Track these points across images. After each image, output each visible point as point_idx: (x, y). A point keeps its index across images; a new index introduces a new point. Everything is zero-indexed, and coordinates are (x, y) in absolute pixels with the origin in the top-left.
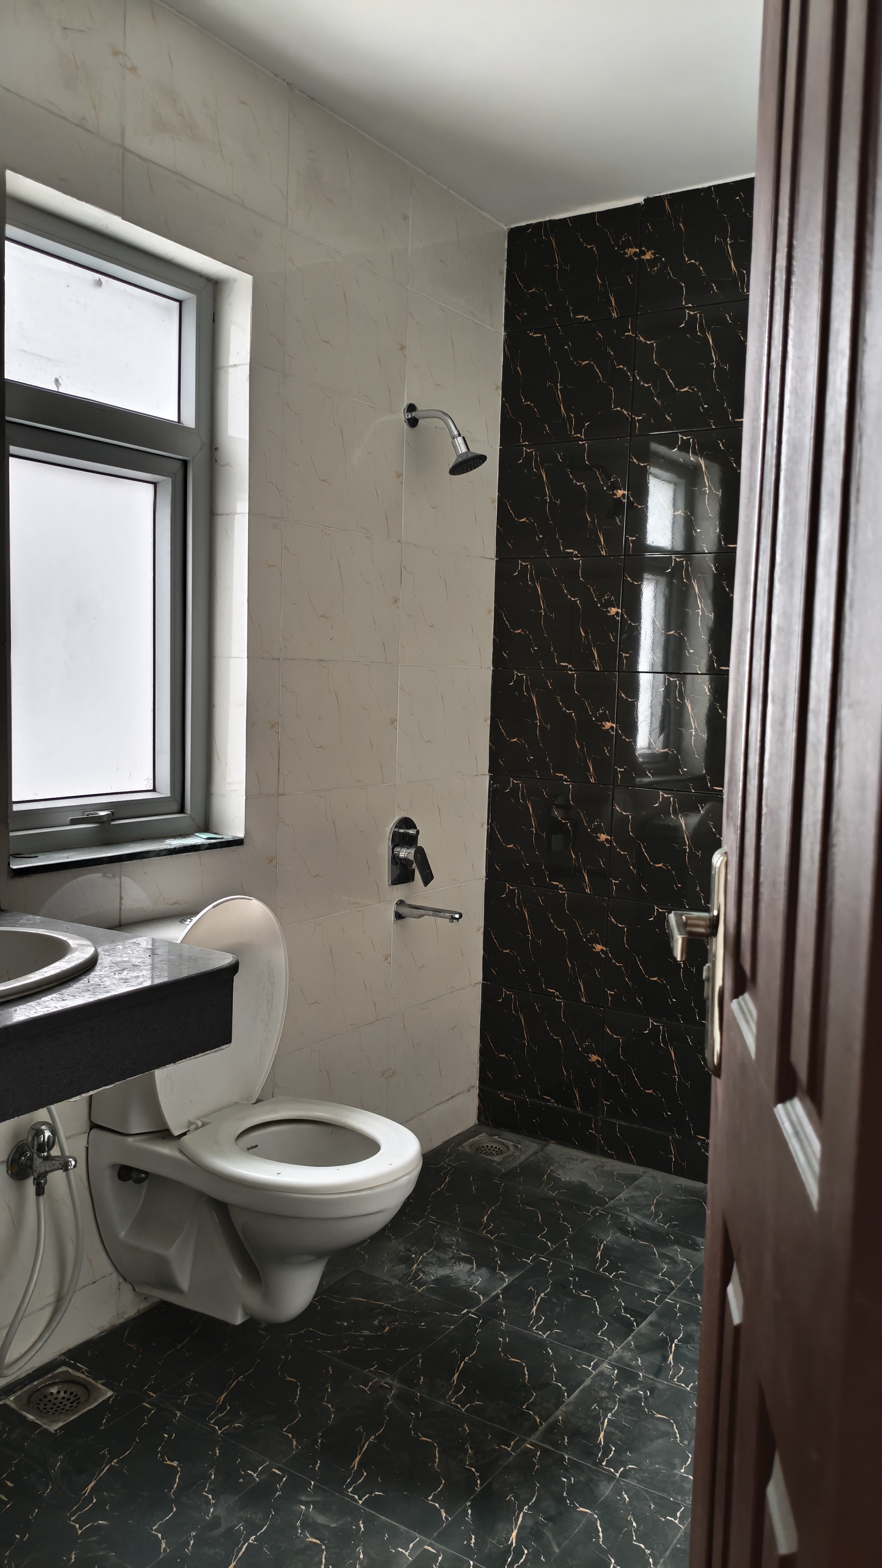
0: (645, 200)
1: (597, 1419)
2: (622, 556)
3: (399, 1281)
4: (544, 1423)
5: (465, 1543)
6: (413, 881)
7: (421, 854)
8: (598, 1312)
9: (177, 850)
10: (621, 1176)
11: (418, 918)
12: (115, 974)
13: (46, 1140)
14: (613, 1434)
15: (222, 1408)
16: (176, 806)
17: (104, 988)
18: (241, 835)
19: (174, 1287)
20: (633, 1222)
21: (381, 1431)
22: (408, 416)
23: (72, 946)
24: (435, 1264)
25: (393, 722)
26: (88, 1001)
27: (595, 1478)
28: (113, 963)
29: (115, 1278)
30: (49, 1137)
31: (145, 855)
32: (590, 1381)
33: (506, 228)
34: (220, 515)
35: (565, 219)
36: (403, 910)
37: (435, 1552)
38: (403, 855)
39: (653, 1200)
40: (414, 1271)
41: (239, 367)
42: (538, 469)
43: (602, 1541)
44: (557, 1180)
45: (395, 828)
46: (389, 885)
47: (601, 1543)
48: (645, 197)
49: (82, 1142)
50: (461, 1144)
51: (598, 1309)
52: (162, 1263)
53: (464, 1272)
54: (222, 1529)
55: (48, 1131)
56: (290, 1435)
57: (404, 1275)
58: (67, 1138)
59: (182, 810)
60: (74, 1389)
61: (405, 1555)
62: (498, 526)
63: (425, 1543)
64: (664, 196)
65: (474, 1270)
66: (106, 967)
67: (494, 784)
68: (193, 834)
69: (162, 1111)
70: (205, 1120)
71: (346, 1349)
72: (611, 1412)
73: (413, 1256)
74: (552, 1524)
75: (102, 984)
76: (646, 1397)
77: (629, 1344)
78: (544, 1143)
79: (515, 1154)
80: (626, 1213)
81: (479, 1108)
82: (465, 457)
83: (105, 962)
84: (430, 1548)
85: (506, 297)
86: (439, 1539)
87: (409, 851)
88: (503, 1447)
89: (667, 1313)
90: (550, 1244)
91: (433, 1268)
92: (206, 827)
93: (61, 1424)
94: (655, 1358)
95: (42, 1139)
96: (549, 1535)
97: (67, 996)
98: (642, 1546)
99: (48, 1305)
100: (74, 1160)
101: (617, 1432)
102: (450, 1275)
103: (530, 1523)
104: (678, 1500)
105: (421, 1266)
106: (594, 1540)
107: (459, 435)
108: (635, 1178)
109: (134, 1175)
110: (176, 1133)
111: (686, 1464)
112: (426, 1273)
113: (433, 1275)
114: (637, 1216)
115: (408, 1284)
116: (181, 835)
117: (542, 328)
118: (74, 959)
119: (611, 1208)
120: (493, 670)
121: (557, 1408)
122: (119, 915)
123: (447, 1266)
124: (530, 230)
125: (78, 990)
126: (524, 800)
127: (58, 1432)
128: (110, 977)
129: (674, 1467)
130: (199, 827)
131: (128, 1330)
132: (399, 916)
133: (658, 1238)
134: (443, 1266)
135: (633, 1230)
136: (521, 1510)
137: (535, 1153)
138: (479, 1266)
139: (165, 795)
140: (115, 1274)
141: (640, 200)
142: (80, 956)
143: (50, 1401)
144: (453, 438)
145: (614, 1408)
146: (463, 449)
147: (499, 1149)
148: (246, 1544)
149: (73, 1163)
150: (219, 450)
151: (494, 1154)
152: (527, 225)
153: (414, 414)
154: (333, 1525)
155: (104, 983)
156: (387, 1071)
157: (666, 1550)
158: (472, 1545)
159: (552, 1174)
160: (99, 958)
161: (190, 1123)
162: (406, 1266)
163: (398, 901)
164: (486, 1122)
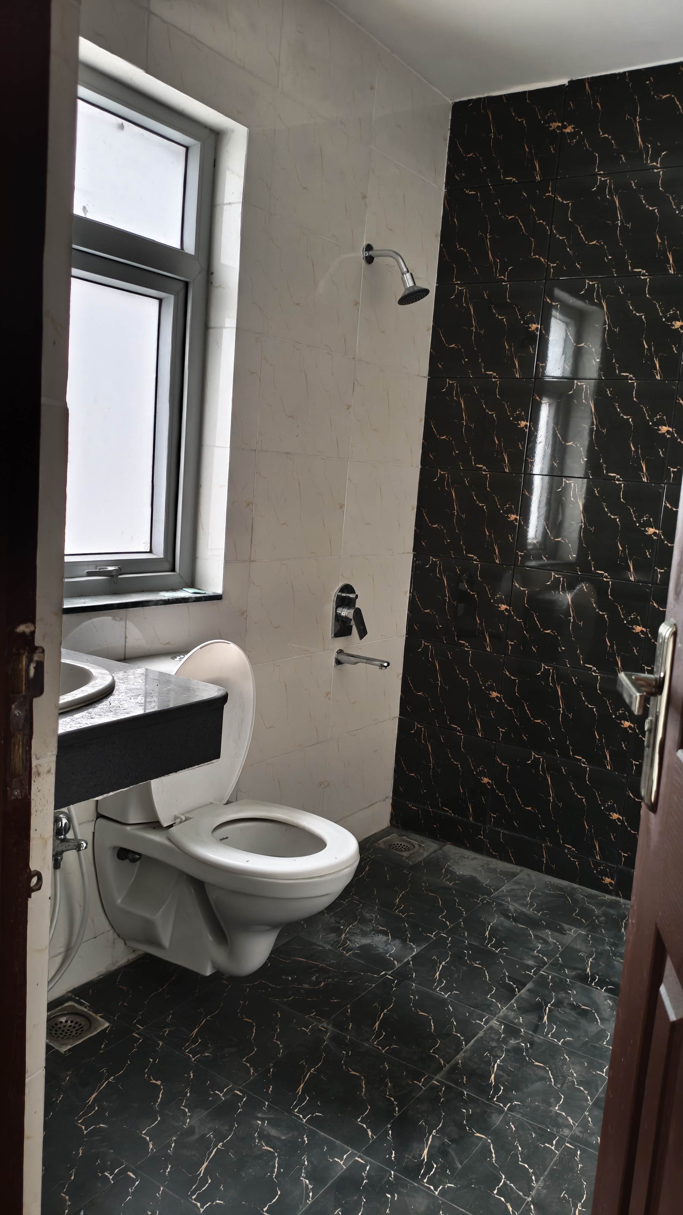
0: (569, 82)
1: (489, 1064)
2: (533, 379)
3: (332, 946)
4: (447, 1065)
5: (387, 1157)
6: (351, 635)
7: (358, 614)
8: (488, 979)
9: (171, 601)
10: (502, 873)
11: (354, 664)
12: (131, 699)
13: (63, 826)
14: (502, 1076)
15: (194, 1041)
16: (168, 566)
17: (124, 709)
18: (219, 591)
19: (158, 944)
20: (513, 910)
21: (319, 1064)
22: (366, 254)
23: (94, 675)
24: (359, 934)
25: (342, 506)
26: (112, 720)
27: (489, 1111)
28: (128, 690)
29: (111, 934)
30: (66, 823)
31: (146, 604)
32: (483, 1033)
33: (451, 102)
34: (212, 328)
35: (501, 96)
36: (342, 658)
37: (364, 1163)
38: (344, 614)
39: (529, 893)
40: (343, 939)
41: (233, 205)
42: (467, 304)
43: (495, 1160)
44: (453, 873)
45: (339, 592)
46: (332, 637)
47: (494, 1162)
48: (569, 80)
49: (90, 828)
50: (378, 841)
51: (488, 977)
52: (149, 924)
53: (382, 942)
54: (196, 1136)
55: (65, 819)
56: (248, 1065)
57: (335, 942)
58: (80, 824)
59: (173, 570)
60: (78, 1019)
61: (340, 1163)
62: (432, 351)
63: (356, 1155)
64: (585, 79)
65: (390, 941)
66: (123, 693)
67: (416, 561)
68: (182, 589)
69: (155, 807)
70: (189, 815)
71: (291, 999)
72: (500, 1059)
73: (342, 927)
74: (455, 1145)
75: (121, 706)
76: (527, 1049)
77: (512, 1005)
78: (442, 843)
79: (420, 851)
80: (508, 902)
81: (392, 814)
82: (411, 290)
83: (121, 689)
84: (360, 1159)
85: (449, 160)
86: (366, 1153)
87: (349, 611)
88: (416, 1082)
89: (542, 982)
90: (448, 924)
91: (359, 937)
92: (192, 584)
93: (69, 1047)
94: (533, 1018)
95: (60, 825)
96: (453, 1154)
97: (94, 715)
98: (526, 1166)
99: (60, 954)
100: (85, 843)
101: (505, 1075)
102: (371, 944)
103: (437, 1143)
104: (554, 1131)
105: (348, 936)
106: (488, 1159)
107: (408, 272)
108: (514, 875)
109: (130, 856)
110: (165, 825)
111: (559, 1103)
112: (353, 941)
113: (358, 943)
114: (516, 905)
115: (338, 950)
116: (173, 589)
117: (477, 187)
118: (98, 685)
119: (498, 897)
120: (421, 468)
121: (458, 1053)
122: (124, 651)
123: (368, 937)
124: (471, 104)
125: (102, 710)
126: (441, 575)
127: (67, 1053)
128: (126, 700)
129: (549, 1104)
130: (187, 584)
131: (120, 975)
132: (338, 662)
133: (533, 923)
134: (365, 936)
135: (513, 916)
136: (430, 1133)
137: (435, 852)
138: (394, 938)
139: (160, 556)
140: (112, 932)
141: (565, 81)
142: (102, 683)
143: (60, 1028)
144: (403, 274)
145: (502, 1056)
146: (410, 283)
147: (407, 847)
148: (216, 1149)
149: (85, 845)
150: (214, 274)
151: (402, 850)
152: (469, 100)
153: (371, 253)
154: (284, 1138)
155: (123, 705)
156: (323, 782)
157: (545, 1171)
158: (393, 1159)
159: (449, 868)
160: (116, 685)
161: (176, 818)
162: (337, 935)
163: (338, 650)
164: (397, 825)
